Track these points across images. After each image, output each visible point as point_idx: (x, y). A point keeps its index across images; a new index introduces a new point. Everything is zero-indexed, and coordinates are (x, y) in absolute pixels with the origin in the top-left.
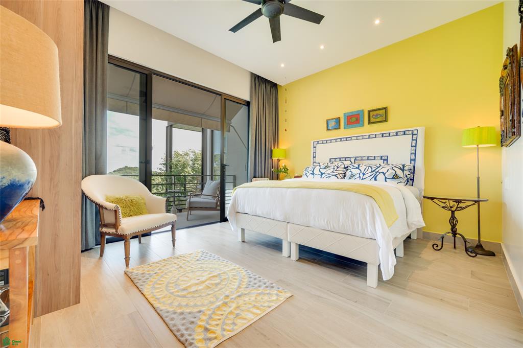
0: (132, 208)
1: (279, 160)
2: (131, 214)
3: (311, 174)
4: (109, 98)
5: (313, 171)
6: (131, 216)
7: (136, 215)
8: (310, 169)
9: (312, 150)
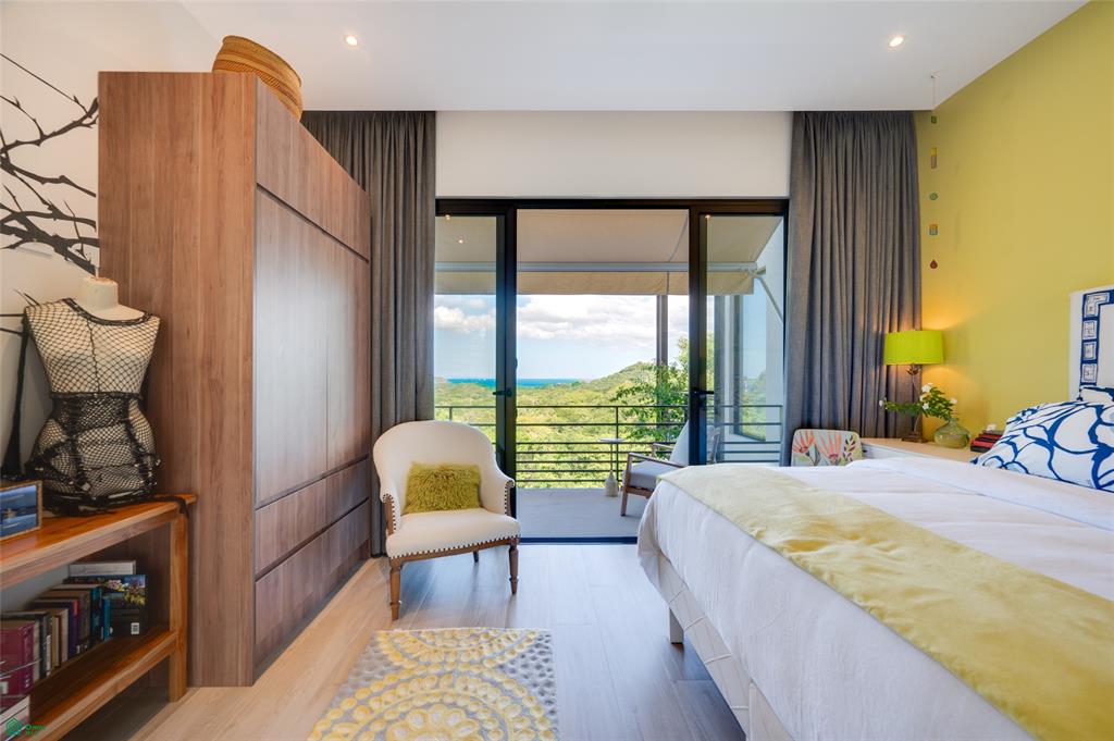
0: (444, 493)
1: (916, 370)
2: (442, 505)
3: (1039, 441)
4: (439, 271)
5: (1051, 432)
6: (442, 509)
7: (449, 508)
8: (1037, 418)
9: (1076, 330)
